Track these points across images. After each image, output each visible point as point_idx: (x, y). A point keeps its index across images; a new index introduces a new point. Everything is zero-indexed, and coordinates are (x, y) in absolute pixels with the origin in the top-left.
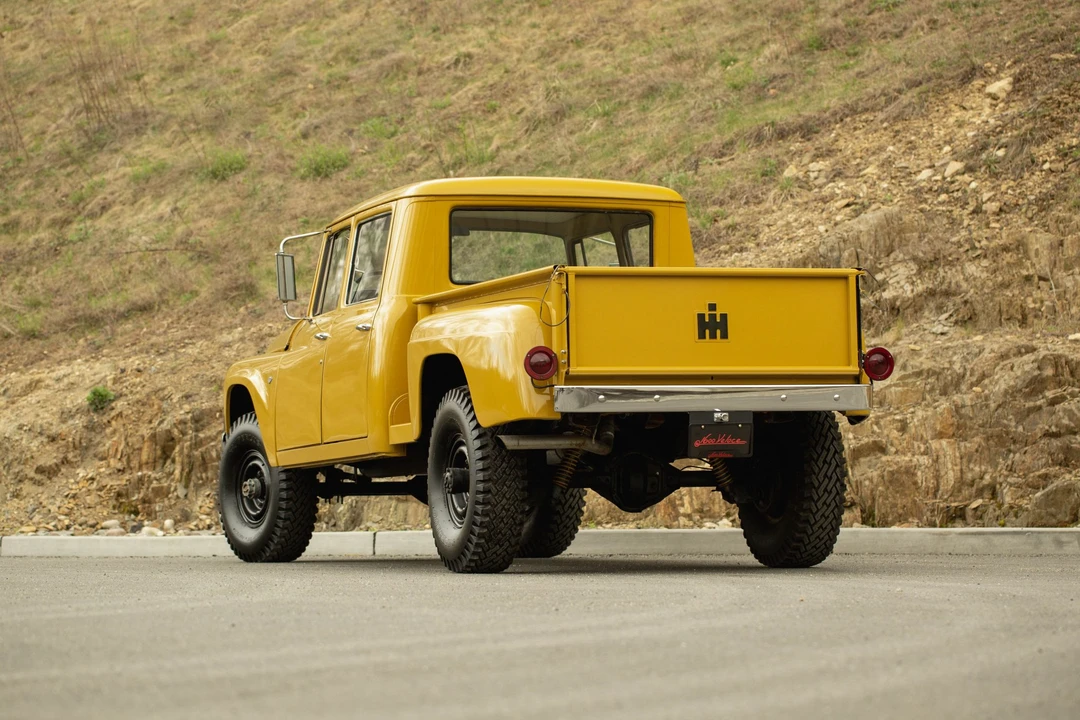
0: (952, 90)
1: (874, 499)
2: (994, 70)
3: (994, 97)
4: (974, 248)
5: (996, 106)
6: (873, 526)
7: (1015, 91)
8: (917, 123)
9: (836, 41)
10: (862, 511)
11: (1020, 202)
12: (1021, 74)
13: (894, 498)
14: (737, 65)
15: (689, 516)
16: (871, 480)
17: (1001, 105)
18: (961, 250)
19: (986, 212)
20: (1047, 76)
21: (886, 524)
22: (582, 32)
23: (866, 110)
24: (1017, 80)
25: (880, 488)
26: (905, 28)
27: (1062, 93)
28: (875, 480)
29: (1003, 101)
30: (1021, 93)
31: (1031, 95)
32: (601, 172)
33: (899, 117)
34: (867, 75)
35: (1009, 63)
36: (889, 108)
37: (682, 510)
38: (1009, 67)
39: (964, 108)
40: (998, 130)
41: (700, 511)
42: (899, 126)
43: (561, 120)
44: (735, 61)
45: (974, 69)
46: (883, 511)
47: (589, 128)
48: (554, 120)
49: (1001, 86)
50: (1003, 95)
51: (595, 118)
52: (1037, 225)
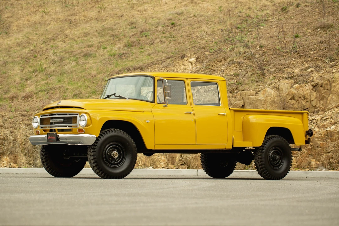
0: (179, 60)
1: (190, 163)
2: (189, 56)
3: (191, 63)
4: (200, 101)
5: (193, 65)
6: (190, 169)
7: (197, 61)
8: (173, 68)
9: (135, 44)
10: (187, 166)
11: (209, 90)
12: (198, 57)
13: (195, 163)
14: (107, 49)
15: (141, 166)
16: (189, 158)
17: (194, 65)
18: (196, 101)
19: (201, 92)
20: (205, 58)
21: (193, 169)
22: (53, 37)
23: (157, 64)
24: (197, 59)
25: (192, 160)
26: (154, 42)
27: (213, 63)
28: (191, 158)
29: (194, 64)
30: (199, 62)
31: (202, 63)
32: (83, 76)
33: (167, 67)
34: (151, 55)
35: (193, 54)
36: (164, 64)
37: (139, 164)
38: (193, 55)
39: (184, 65)
40: (197, 71)
41: (144, 165)
42: (168, 69)
43: (62, 61)
44: (107, 48)
45: (184, 55)
46: (192, 166)
47: (71, 64)
48: (60, 61)
49: (193, 60)
50: (194, 62)
51: (73, 61)
52: (215, 96)
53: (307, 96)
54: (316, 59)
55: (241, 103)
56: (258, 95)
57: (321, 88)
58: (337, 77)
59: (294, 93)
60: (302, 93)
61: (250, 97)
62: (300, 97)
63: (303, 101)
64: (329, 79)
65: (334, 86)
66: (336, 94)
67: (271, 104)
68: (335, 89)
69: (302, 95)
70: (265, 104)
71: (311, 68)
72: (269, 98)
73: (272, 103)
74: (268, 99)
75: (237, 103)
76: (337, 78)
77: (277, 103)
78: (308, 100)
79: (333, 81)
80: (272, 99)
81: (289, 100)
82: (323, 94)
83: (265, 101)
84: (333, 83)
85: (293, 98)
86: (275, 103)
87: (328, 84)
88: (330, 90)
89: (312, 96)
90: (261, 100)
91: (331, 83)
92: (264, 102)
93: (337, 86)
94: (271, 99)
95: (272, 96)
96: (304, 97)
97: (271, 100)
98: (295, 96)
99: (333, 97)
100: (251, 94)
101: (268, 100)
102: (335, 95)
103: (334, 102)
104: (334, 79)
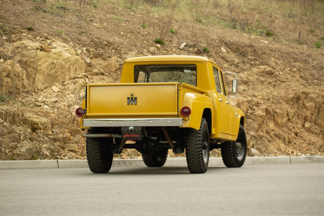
53: (20, 74)
57: (25, 66)
58: (41, 55)
59: (9, 69)
60: (17, 70)
62: (15, 75)
63: (17, 79)
64: (33, 57)
65: (40, 65)
66: (42, 73)
68: (42, 68)
69: (17, 72)
76: (41, 57)
78: (21, 78)
79: (38, 59)
81: (5, 76)
82: (29, 72)
84: (38, 61)
85: (8, 76)
87: (35, 62)
88: (36, 69)
89: (24, 74)
93: (43, 65)
96: (18, 75)
98: (10, 73)
99: (40, 77)
102: (42, 75)
103: (40, 82)
104: (38, 58)
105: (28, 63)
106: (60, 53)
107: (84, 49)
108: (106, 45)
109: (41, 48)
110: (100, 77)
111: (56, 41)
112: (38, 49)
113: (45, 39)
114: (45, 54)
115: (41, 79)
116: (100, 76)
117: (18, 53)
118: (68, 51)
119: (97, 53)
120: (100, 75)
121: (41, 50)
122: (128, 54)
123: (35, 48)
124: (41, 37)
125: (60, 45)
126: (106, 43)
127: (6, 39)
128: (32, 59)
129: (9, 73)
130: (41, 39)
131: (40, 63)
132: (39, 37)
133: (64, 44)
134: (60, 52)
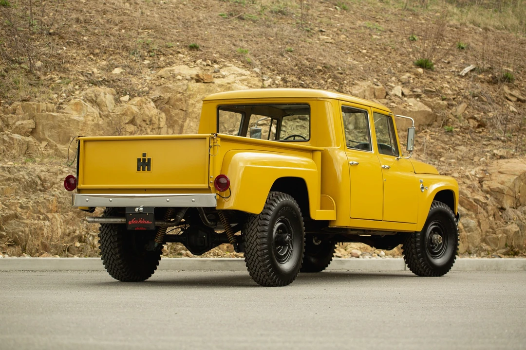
1: (26, 242)
13: (34, 241)
16: (24, 232)
53: (154, 119)
54: (112, 52)
55: (30, 124)
56: (64, 111)
57: (167, 106)
58: (195, 89)
59: (135, 112)
60: (148, 113)
61: (52, 115)
62: (144, 121)
63: (149, 128)
64: (181, 91)
65: (193, 104)
66: (196, 118)
67: (93, 129)
68: (195, 109)
69: (148, 116)
70: (84, 129)
71: (116, 67)
72: (90, 118)
73: (95, 129)
74: (89, 120)
75: (22, 124)
76: (196, 91)
77: (103, 129)
78: (156, 126)
79: (190, 95)
80: (95, 121)
81: (128, 123)
82: (174, 116)
83: (84, 123)
84: (190, 98)
85: (132, 122)
86: (99, 128)
87: (183, 99)
88: (185, 111)
89: (161, 119)
90: (79, 122)
91: (187, 99)
92: (82, 125)
93: (197, 104)
94: (93, 121)
95: (95, 116)
96: (151, 121)
97: (93, 123)
98: (136, 118)
99: (192, 124)
100: (47, 107)
101: (89, 122)
102: (195, 120)
103: (192, 131)
104: (189, 93)
105: (172, 102)
106: (229, 85)
107: (279, 78)
108: (320, 71)
109: (197, 78)
110: (297, 124)
111: (228, 66)
112: (192, 78)
113: (212, 64)
114: (203, 87)
115: (195, 126)
116: (298, 122)
117: (159, 85)
118: (245, 83)
119: (298, 84)
120: (299, 120)
121: (197, 81)
122: (357, 84)
123: (189, 77)
124: (205, 60)
125: (235, 73)
126: (321, 68)
127: (149, 64)
128: (179, 95)
129: (134, 118)
130: (205, 63)
131: (193, 102)
132: (201, 60)
133: (243, 71)
134: (228, 83)
